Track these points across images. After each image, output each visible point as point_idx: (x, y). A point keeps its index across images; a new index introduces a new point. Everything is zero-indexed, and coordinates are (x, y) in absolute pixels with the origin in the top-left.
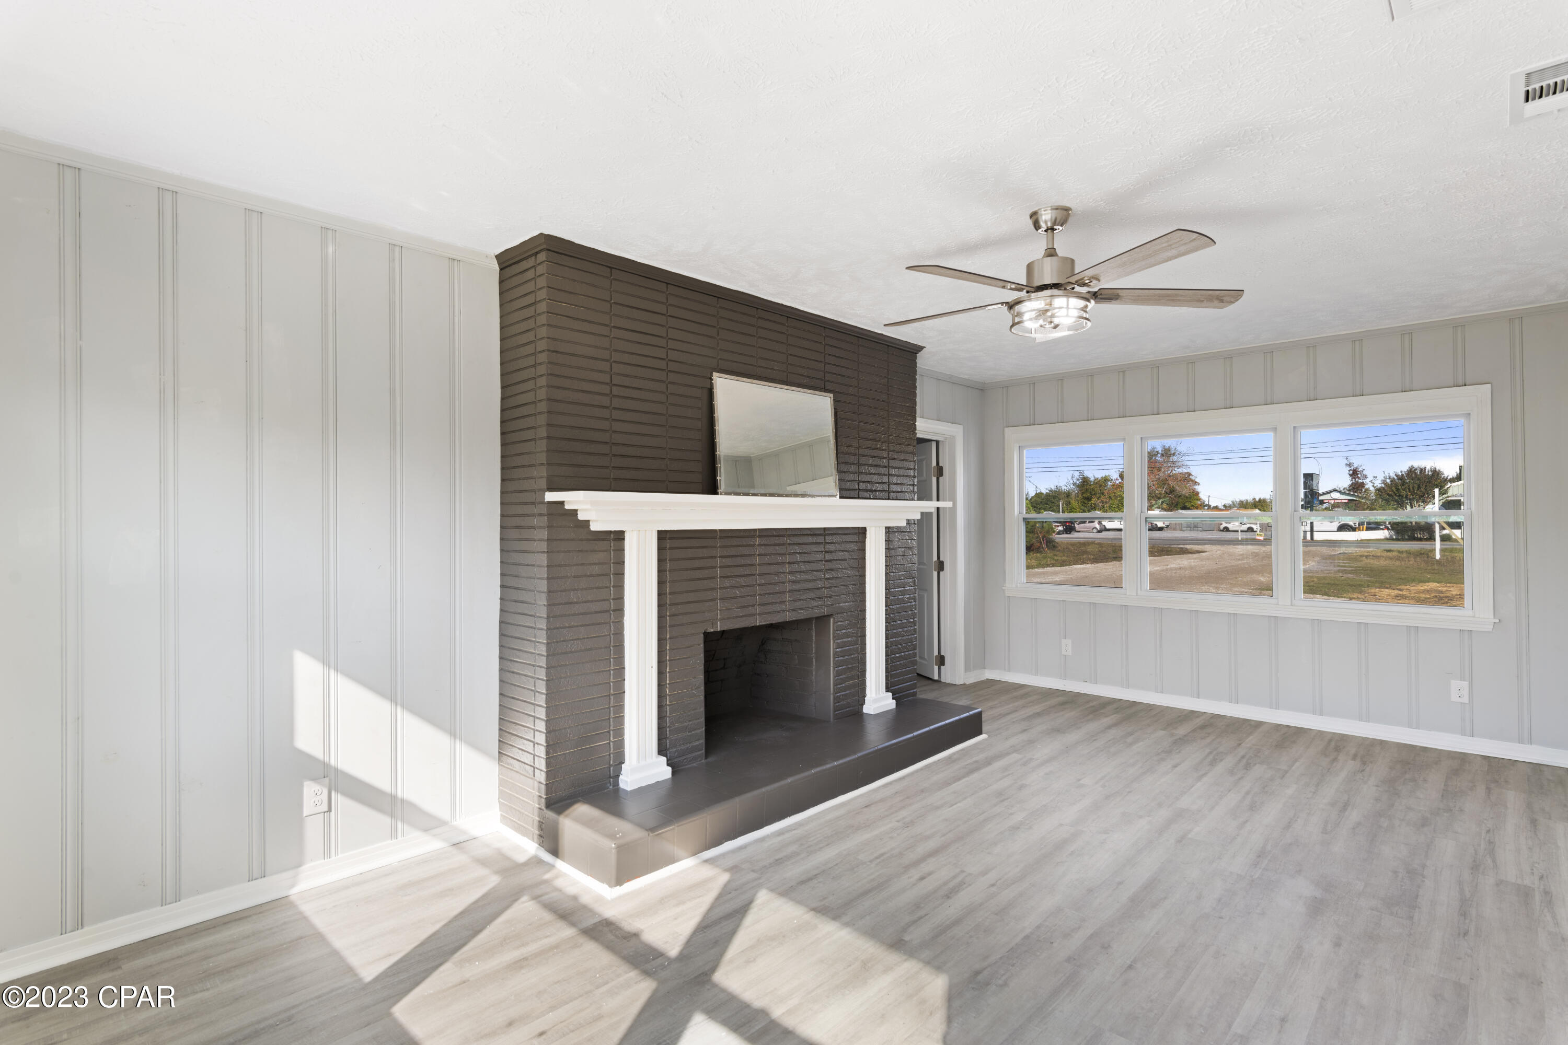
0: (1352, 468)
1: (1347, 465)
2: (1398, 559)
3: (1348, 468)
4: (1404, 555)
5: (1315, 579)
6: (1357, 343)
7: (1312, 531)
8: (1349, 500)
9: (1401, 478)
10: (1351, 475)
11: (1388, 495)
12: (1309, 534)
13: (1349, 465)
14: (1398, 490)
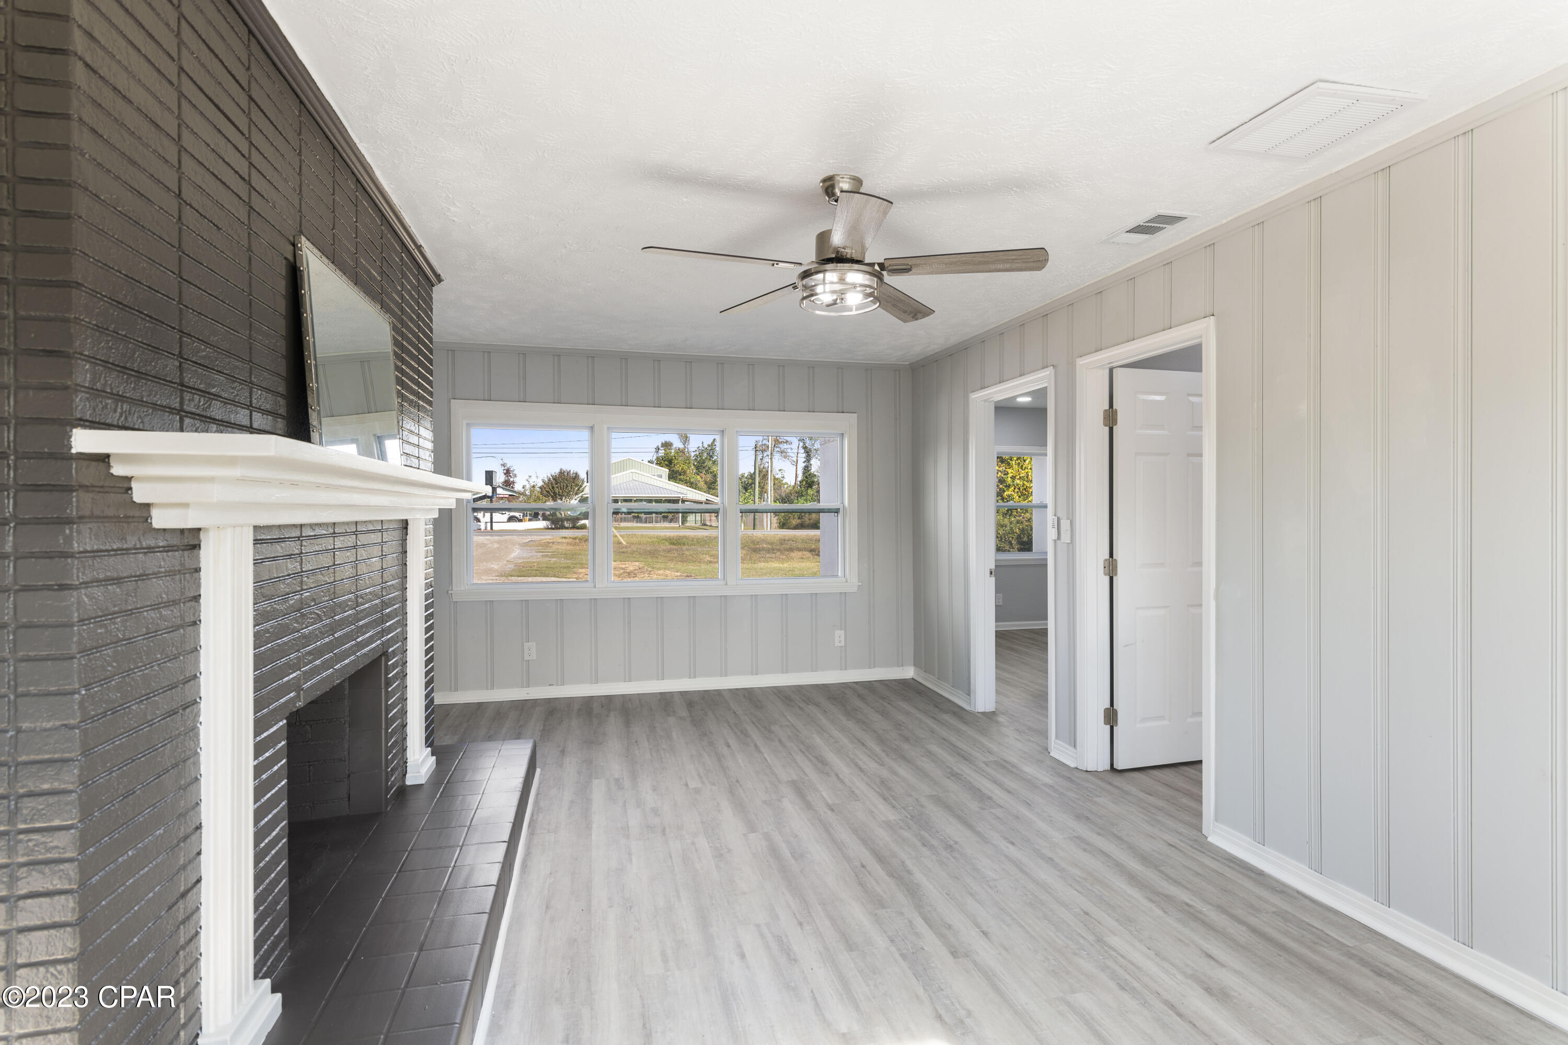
0: (506, 468)
1: (502, 465)
2: (575, 544)
3: (503, 468)
4: (577, 541)
5: (535, 564)
6: (781, 368)
7: (491, 522)
8: (510, 495)
9: (555, 478)
10: (505, 474)
11: (547, 491)
12: (489, 525)
13: (503, 465)
14: (553, 488)
